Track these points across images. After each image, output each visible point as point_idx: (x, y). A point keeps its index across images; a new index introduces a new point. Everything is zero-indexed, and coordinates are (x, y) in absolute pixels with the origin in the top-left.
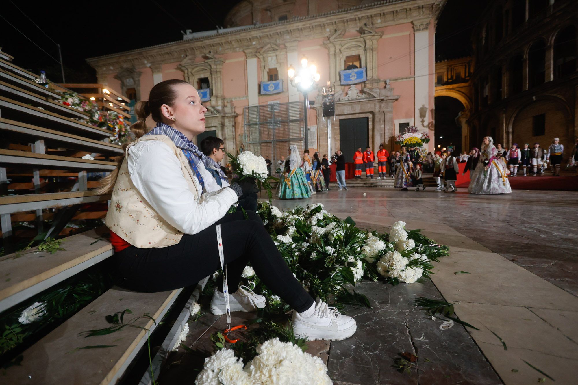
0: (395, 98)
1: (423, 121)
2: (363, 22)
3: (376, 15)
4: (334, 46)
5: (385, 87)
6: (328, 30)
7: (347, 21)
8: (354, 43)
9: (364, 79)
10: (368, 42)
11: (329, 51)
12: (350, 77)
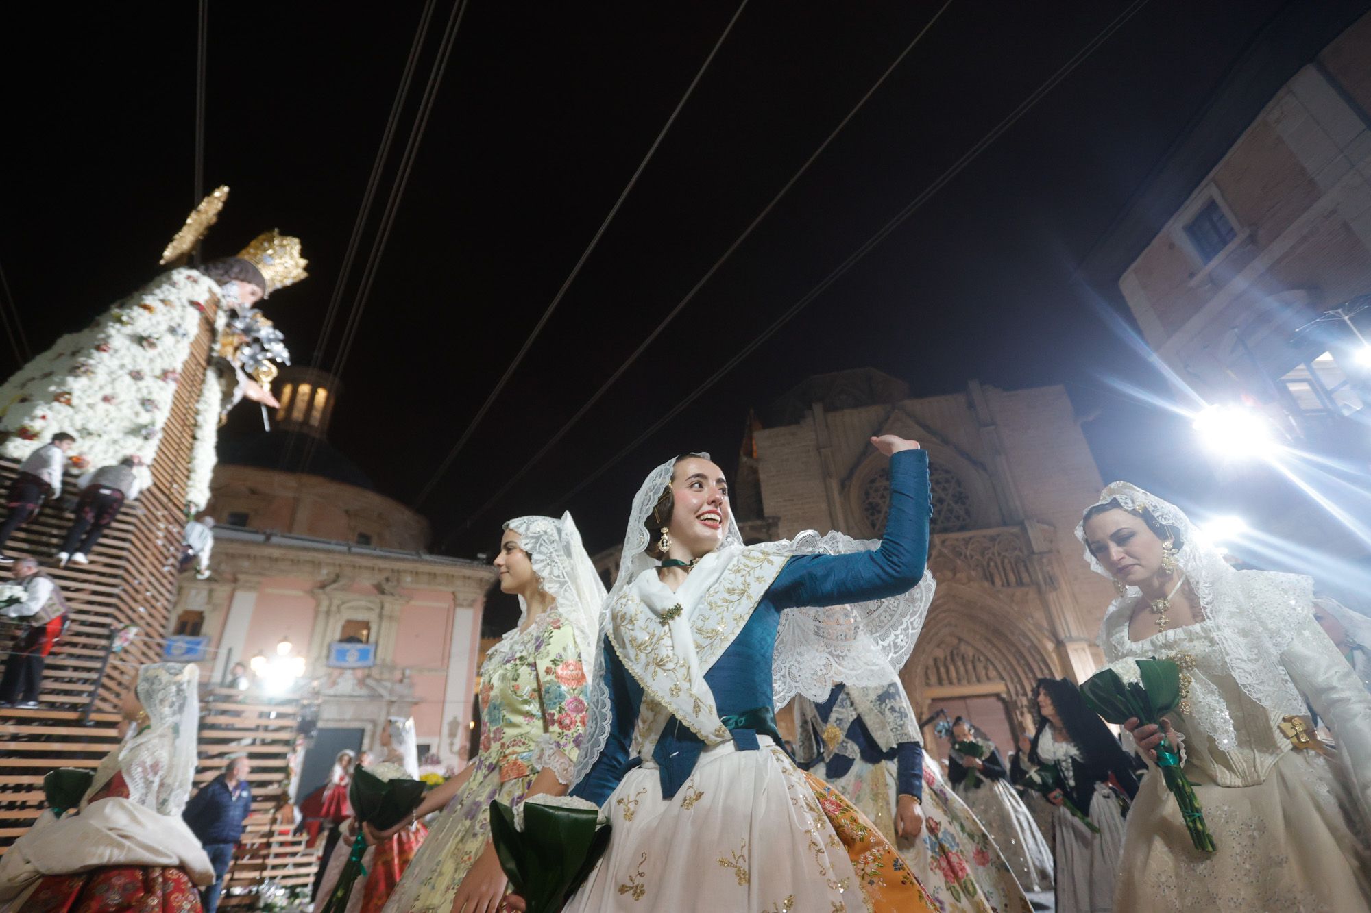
0: (415, 700)
1: (452, 744)
2: (386, 574)
3: (405, 571)
4: (330, 599)
5: (401, 681)
6: (324, 571)
7: (360, 567)
8: (363, 603)
9: (370, 662)
10: (387, 607)
11: (318, 605)
12: (345, 656)
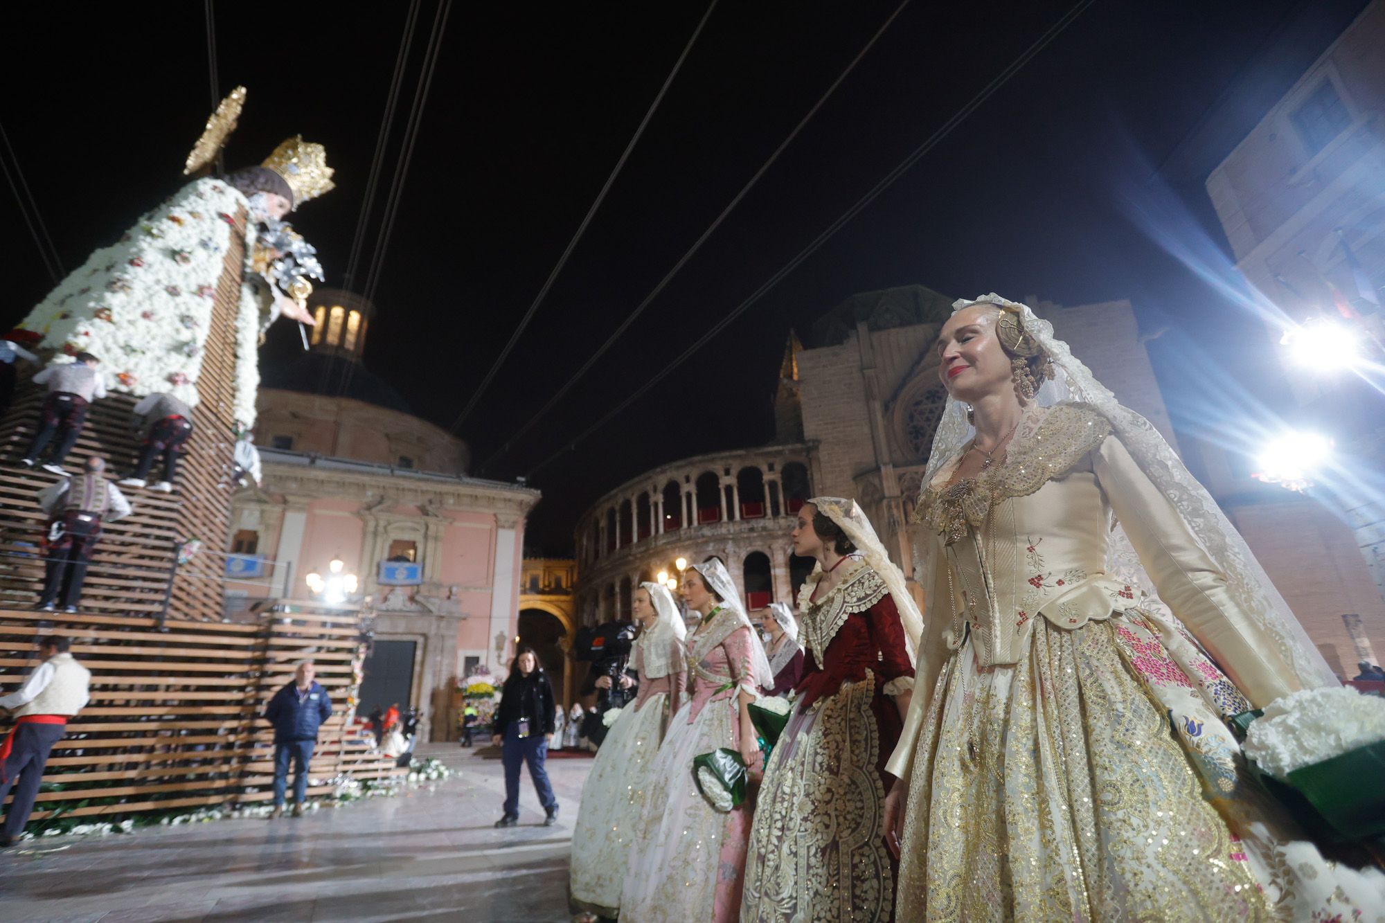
0: (463, 616)
1: (499, 657)
2: (429, 497)
3: (447, 494)
5: (449, 598)
6: (369, 493)
7: (403, 490)
8: (410, 524)
9: (418, 580)
10: (432, 527)
11: (366, 526)
12: (395, 573)
